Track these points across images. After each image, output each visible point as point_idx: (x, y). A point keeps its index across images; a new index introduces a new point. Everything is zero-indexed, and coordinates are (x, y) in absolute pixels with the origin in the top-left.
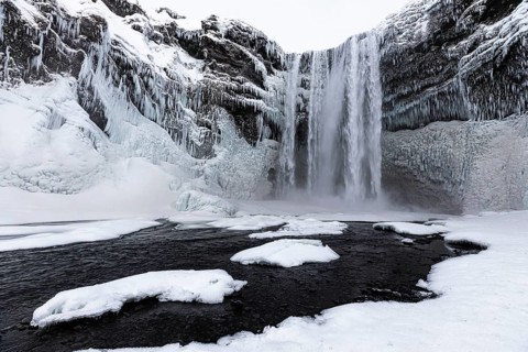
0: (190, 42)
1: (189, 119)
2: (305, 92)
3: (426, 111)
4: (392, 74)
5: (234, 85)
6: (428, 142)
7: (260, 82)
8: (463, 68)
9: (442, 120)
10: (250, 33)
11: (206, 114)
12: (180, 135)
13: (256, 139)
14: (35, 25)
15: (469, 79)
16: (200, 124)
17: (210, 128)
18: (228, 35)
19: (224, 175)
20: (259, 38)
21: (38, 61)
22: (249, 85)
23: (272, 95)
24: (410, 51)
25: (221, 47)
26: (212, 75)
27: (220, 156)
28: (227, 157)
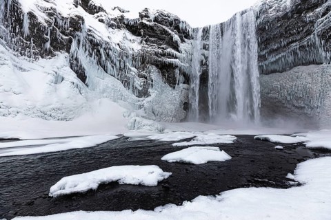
0: (133, 26)
1: (134, 74)
2: (206, 52)
3: (291, 59)
4: (265, 36)
5: (160, 51)
6: (293, 80)
7: (176, 48)
8: (318, 28)
9: (303, 64)
10: (169, 17)
11: (144, 70)
12: (129, 84)
13: (175, 84)
14: (45, 24)
15: (323, 35)
16: (140, 76)
17: (146, 78)
18: (156, 20)
19: (156, 107)
20: (175, 20)
21: (48, 45)
22: (170, 50)
23: (184, 56)
24: (278, 19)
25: (151, 28)
26: (146, 46)
27: (153, 95)
28: (158, 96)
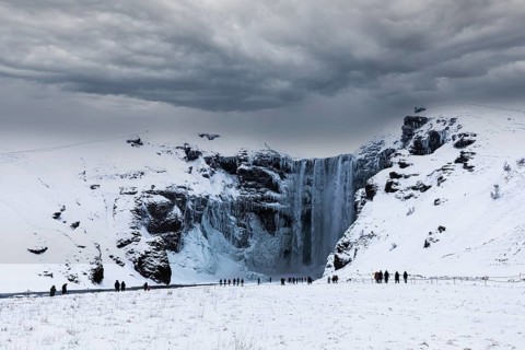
0: (228, 164)
1: (233, 223)
2: (310, 188)
5: (259, 196)
7: (276, 188)
10: (269, 157)
11: (243, 218)
12: (229, 235)
13: (275, 231)
16: (239, 225)
17: (245, 228)
18: (255, 163)
19: (256, 258)
20: (275, 159)
23: (285, 195)
25: (250, 171)
26: (245, 192)
27: (253, 246)
28: (257, 246)
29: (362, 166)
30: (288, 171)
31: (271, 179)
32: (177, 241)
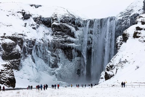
0: (46, 22)
1: (49, 55)
5: (63, 39)
10: (69, 18)
11: (55, 52)
12: (47, 61)
13: (72, 59)
14: (26, 46)
16: (53, 56)
17: (56, 57)
18: (61, 21)
19: (62, 74)
20: (72, 19)
22: (69, 38)
25: (59, 26)
26: (56, 37)
27: (60, 67)
28: (62, 67)
29: (120, 24)
30: (80, 26)
31: (70, 31)
32: (18, 64)
